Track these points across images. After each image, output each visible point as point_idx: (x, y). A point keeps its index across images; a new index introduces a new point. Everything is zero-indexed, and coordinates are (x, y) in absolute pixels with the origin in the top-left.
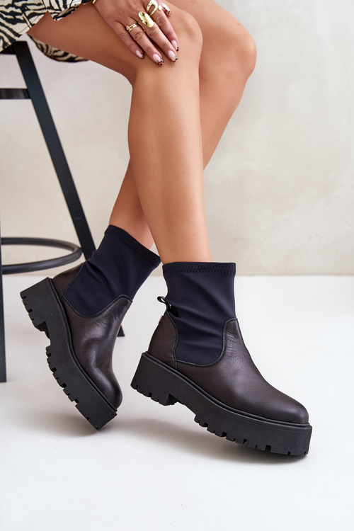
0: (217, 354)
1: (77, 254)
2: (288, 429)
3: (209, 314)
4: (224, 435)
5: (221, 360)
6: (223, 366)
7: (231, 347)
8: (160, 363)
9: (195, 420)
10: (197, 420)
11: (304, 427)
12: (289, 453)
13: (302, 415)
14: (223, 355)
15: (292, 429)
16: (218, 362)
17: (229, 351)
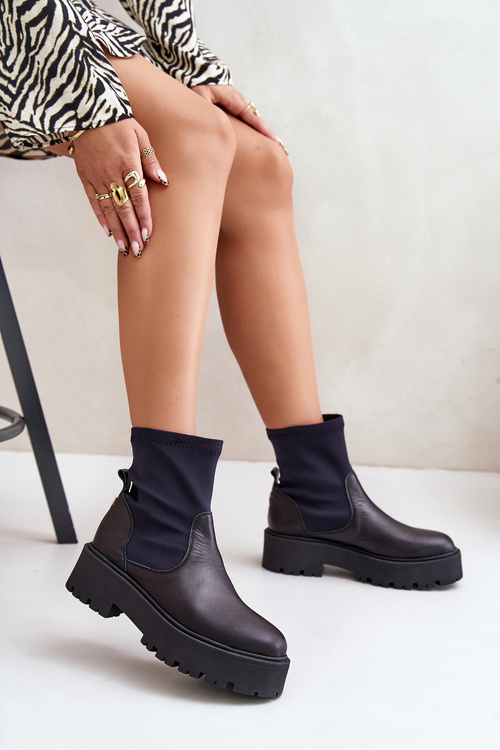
0: (179, 556)
1: (19, 427)
2: (258, 663)
3: (177, 502)
4: (176, 664)
5: (182, 565)
6: (185, 572)
7: (199, 548)
8: (105, 562)
9: (142, 641)
10: (144, 641)
11: (278, 661)
12: (256, 694)
13: (278, 645)
14: (187, 559)
15: (263, 664)
16: (178, 568)
17: (195, 553)
